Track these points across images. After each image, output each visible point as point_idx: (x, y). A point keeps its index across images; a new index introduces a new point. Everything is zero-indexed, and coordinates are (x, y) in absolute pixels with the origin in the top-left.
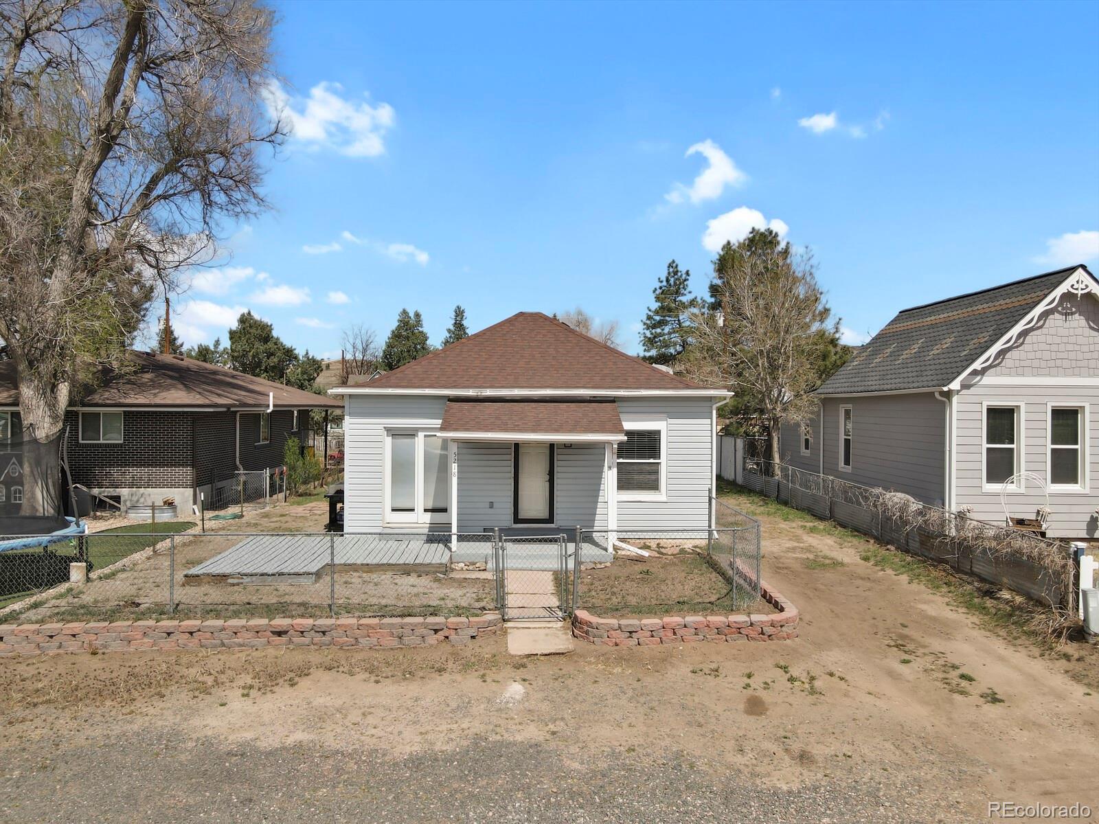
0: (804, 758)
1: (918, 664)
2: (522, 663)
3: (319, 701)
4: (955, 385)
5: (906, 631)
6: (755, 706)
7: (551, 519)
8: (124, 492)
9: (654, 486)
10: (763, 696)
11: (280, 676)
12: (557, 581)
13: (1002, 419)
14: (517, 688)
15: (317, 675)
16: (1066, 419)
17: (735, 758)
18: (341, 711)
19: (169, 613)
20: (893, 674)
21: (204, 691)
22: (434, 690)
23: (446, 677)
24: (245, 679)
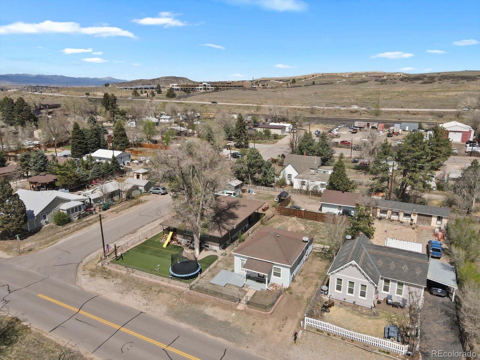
0: (251, 331)
1: (282, 323)
2: (237, 310)
3: (216, 310)
4: (329, 274)
5: (288, 317)
6: (254, 324)
7: (264, 278)
8: (209, 245)
9: (280, 276)
10: (256, 323)
11: (214, 305)
12: (255, 293)
13: (339, 280)
14: (234, 314)
15: (217, 306)
16: (351, 283)
17: (246, 330)
18: (217, 312)
19: (206, 291)
20: (276, 324)
21: (207, 305)
22: (227, 312)
23: (229, 310)
24: (211, 305)
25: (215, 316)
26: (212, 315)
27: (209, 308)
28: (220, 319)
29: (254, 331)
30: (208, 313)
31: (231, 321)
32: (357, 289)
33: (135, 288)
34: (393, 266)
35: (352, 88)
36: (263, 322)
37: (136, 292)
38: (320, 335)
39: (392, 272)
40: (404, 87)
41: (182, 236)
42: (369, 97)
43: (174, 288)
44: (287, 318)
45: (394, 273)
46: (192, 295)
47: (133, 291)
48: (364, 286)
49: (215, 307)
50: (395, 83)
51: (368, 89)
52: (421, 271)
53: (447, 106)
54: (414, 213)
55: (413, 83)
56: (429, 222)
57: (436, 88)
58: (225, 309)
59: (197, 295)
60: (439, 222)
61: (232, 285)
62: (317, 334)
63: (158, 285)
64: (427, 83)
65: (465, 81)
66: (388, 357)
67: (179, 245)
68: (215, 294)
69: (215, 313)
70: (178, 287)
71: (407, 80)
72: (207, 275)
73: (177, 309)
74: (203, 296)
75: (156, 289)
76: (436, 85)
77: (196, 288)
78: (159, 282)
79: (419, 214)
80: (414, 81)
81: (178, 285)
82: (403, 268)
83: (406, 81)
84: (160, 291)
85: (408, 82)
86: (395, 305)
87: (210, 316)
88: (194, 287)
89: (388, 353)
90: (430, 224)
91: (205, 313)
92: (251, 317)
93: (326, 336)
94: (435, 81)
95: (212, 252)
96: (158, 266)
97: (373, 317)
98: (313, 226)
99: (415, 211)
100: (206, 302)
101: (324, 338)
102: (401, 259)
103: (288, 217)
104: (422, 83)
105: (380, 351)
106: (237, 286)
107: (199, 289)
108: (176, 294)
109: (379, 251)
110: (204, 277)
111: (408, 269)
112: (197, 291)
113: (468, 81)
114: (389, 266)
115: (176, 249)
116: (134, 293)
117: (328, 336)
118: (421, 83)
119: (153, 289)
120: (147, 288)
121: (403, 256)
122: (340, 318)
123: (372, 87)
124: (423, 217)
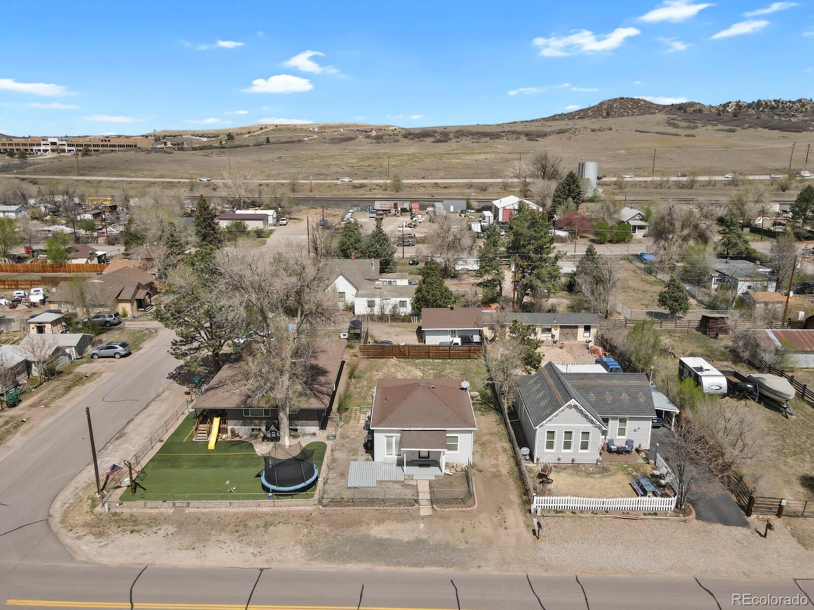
0: (467, 542)
1: (499, 517)
2: (423, 518)
3: (389, 528)
4: (537, 427)
5: (503, 506)
6: (463, 531)
7: (428, 458)
8: (299, 427)
9: (456, 449)
10: (465, 528)
11: (380, 521)
12: (430, 485)
13: (551, 434)
14: (422, 525)
15: (387, 521)
16: (568, 434)
17: (456, 542)
18: (393, 530)
19: (352, 502)
20: (492, 521)
21: (368, 524)
22: (408, 526)
23: (410, 522)
24: (374, 522)
25: (394, 536)
26: (388, 536)
27: (375, 528)
28: (406, 539)
29: (470, 541)
30: (380, 536)
31: (425, 536)
32: (577, 439)
33: (213, 532)
34: (609, 398)
35: (336, 149)
36: (472, 522)
37: (220, 538)
38: (563, 517)
39: (610, 407)
40: (412, 148)
41: (241, 422)
42: (368, 163)
43: (289, 512)
44: (500, 508)
45: (613, 407)
46: (329, 515)
47: (214, 539)
48: (585, 434)
49: (385, 523)
50: (397, 141)
51: (360, 150)
52: (644, 397)
53: (482, 174)
54: (556, 326)
55: (422, 141)
56: (575, 336)
57: (456, 150)
58: (403, 521)
59: (339, 512)
60: (587, 334)
61: (386, 481)
62: (558, 517)
63: (254, 516)
64: (442, 142)
65: (488, 139)
66: (658, 519)
67: (238, 439)
68: (371, 502)
69: (390, 532)
70: (295, 508)
71: (412, 136)
72: (331, 476)
73: (322, 544)
74: (352, 512)
75: (257, 523)
76: (453, 145)
77: (330, 502)
78: (251, 509)
79: (561, 327)
80: (422, 139)
81: (293, 506)
82: (622, 398)
83: (412, 139)
84: (266, 525)
85: (414, 139)
86: (619, 451)
87: (386, 540)
88: (325, 501)
89: (655, 514)
90: (576, 339)
91: (374, 537)
92: (451, 521)
93: (571, 517)
94: (450, 139)
95: (309, 437)
96: (228, 482)
97: (606, 474)
98: (430, 367)
99: (557, 323)
100: (364, 519)
101: (569, 520)
102: (615, 386)
103: (383, 360)
104: (435, 142)
105: (645, 514)
106: (395, 482)
107: (337, 502)
108: (302, 522)
109: (585, 382)
110: (329, 481)
111: (628, 398)
112: (336, 506)
113: (491, 139)
114: (604, 399)
115: (237, 447)
116: (218, 541)
117: (573, 515)
118: (433, 142)
119: (251, 524)
120: (236, 526)
121: (617, 382)
122: (571, 487)
123: (365, 147)
124: (566, 331)
